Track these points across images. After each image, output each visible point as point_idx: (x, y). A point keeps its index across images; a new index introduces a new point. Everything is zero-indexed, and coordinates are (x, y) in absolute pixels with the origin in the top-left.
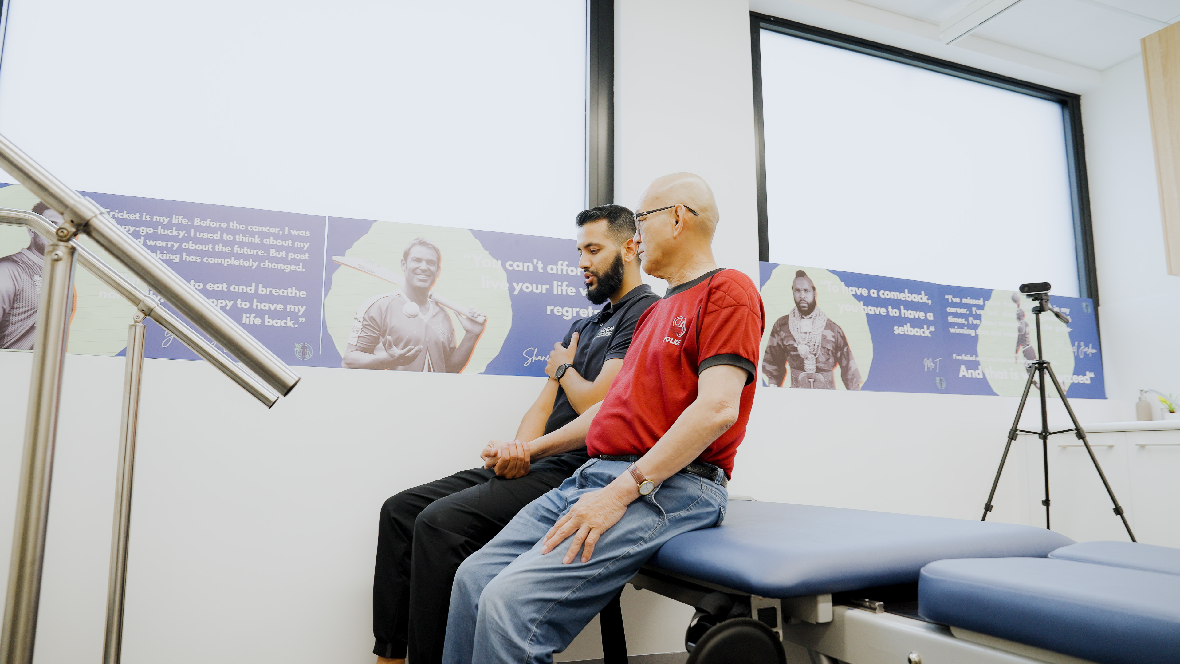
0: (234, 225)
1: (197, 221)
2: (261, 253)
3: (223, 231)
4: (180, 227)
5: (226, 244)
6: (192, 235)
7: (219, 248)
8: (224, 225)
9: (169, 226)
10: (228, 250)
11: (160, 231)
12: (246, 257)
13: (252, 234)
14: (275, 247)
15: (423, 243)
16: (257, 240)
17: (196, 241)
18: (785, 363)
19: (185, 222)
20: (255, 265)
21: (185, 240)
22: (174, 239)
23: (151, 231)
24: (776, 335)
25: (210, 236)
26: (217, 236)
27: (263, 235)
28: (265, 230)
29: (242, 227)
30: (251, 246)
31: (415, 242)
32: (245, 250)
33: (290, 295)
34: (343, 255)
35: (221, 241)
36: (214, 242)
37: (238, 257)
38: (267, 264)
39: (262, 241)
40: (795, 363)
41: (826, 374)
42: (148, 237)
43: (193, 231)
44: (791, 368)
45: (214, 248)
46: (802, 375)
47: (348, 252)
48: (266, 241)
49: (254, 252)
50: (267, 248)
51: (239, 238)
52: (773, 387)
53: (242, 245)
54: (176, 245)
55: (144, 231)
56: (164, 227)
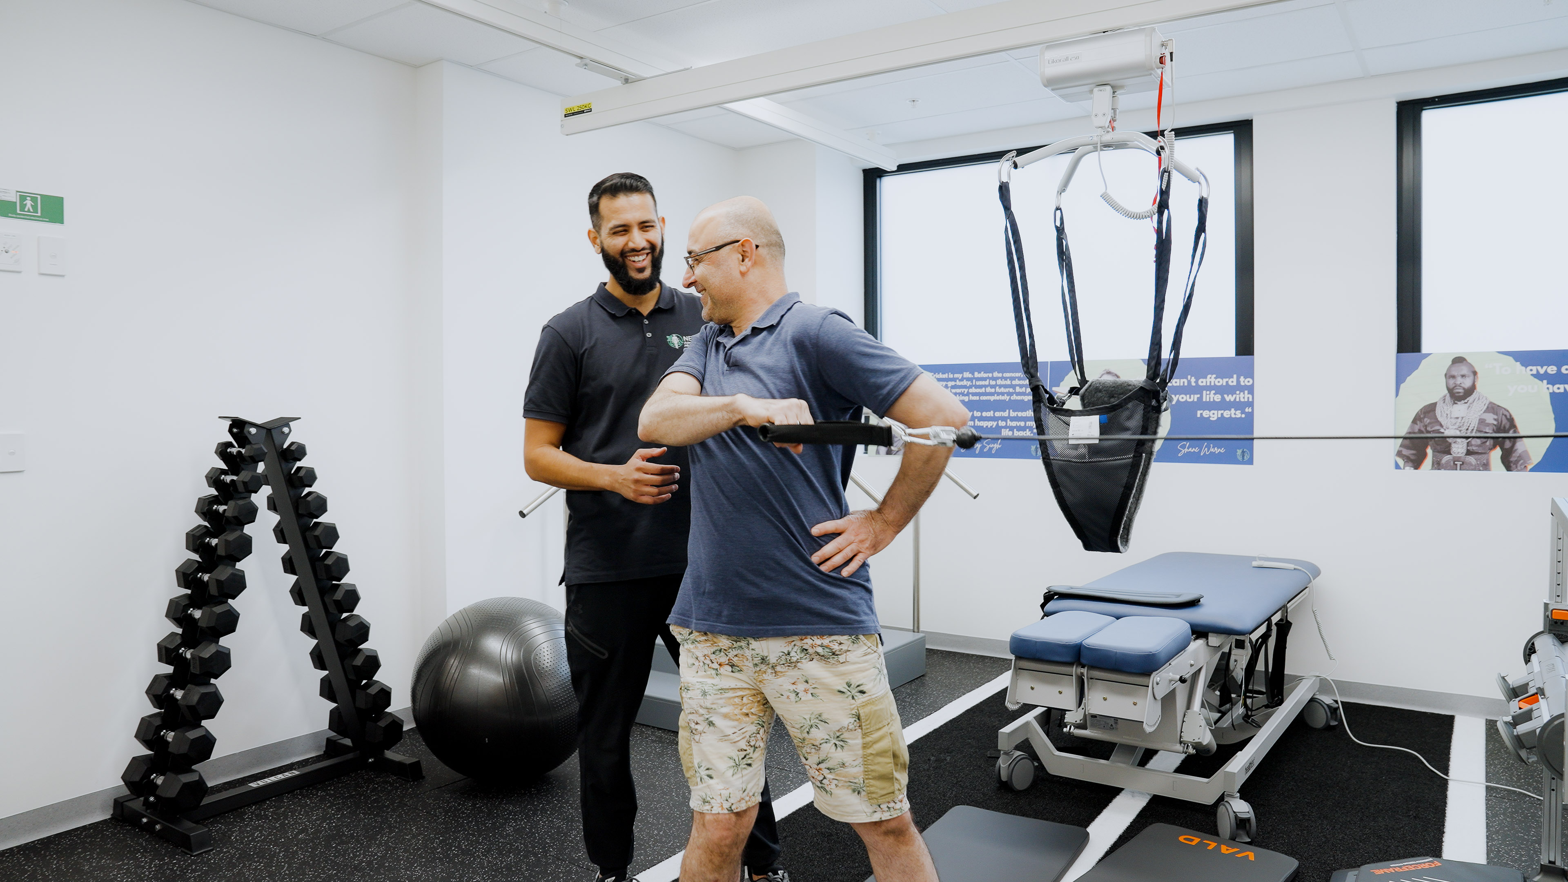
0: (996, 374)
1: (977, 375)
2: (1011, 390)
3: (990, 379)
4: (968, 379)
5: (992, 387)
6: (974, 384)
7: (989, 390)
8: (990, 375)
9: (962, 380)
10: (993, 390)
11: (958, 383)
12: (1003, 394)
13: (1006, 379)
14: (1017, 385)
15: (1109, 373)
16: (1008, 382)
17: (977, 387)
18: (1427, 447)
19: (970, 376)
20: (1009, 397)
21: (971, 387)
22: (965, 387)
23: (953, 383)
24: (1418, 422)
25: (983, 383)
26: (987, 383)
27: (1012, 379)
28: (1013, 375)
29: (1000, 375)
30: (1005, 386)
31: (1103, 373)
32: (1003, 390)
33: (1028, 416)
34: (1059, 386)
35: (989, 385)
36: (985, 386)
37: (999, 394)
38: (1014, 397)
39: (1011, 382)
40: (1439, 448)
41: (1477, 456)
42: (953, 387)
43: (974, 381)
44: (1433, 452)
45: (985, 390)
46: (1446, 458)
47: (1061, 384)
48: (1014, 382)
49: (1007, 390)
50: (1014, 387)
51: (999, 382)
52: (1409, 471)
53: (1000, 386)
54: (966, 391)
55: (950, 384)
56: (960, 380)
